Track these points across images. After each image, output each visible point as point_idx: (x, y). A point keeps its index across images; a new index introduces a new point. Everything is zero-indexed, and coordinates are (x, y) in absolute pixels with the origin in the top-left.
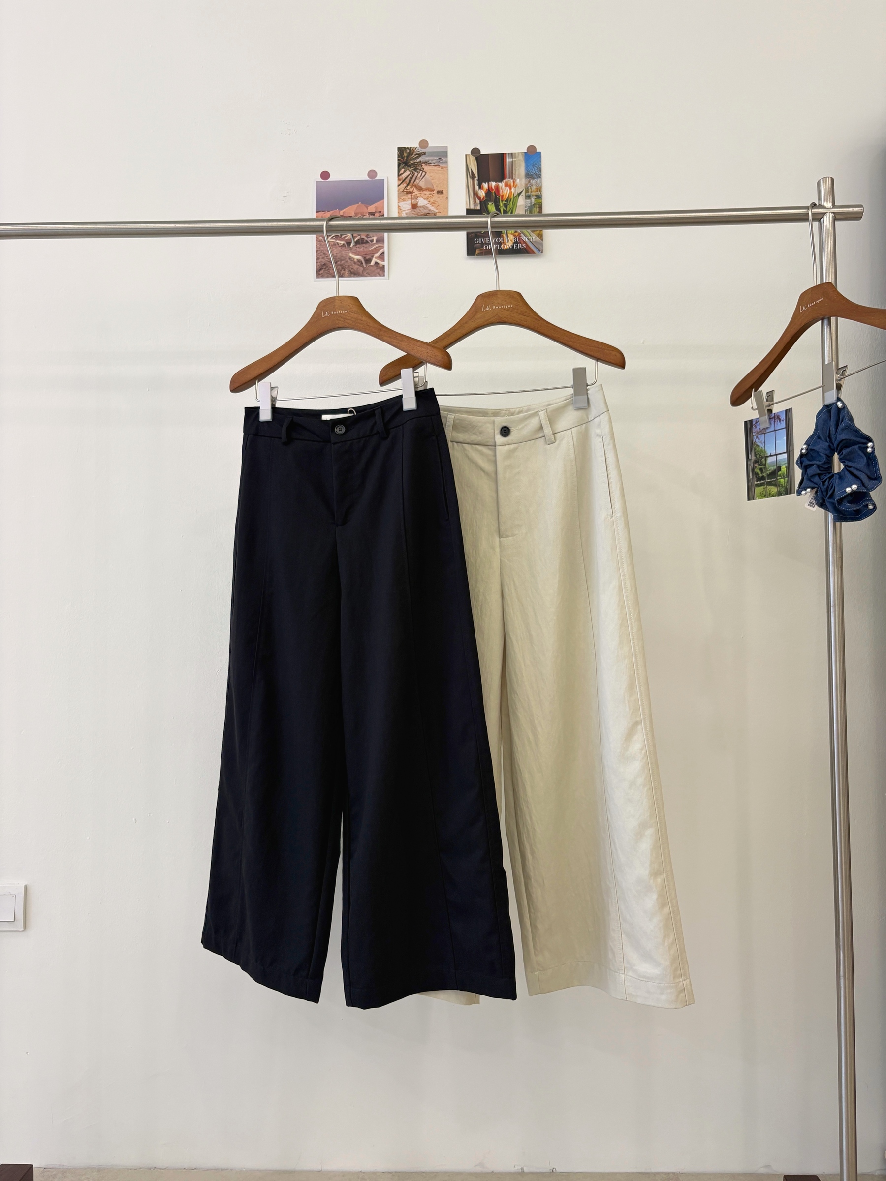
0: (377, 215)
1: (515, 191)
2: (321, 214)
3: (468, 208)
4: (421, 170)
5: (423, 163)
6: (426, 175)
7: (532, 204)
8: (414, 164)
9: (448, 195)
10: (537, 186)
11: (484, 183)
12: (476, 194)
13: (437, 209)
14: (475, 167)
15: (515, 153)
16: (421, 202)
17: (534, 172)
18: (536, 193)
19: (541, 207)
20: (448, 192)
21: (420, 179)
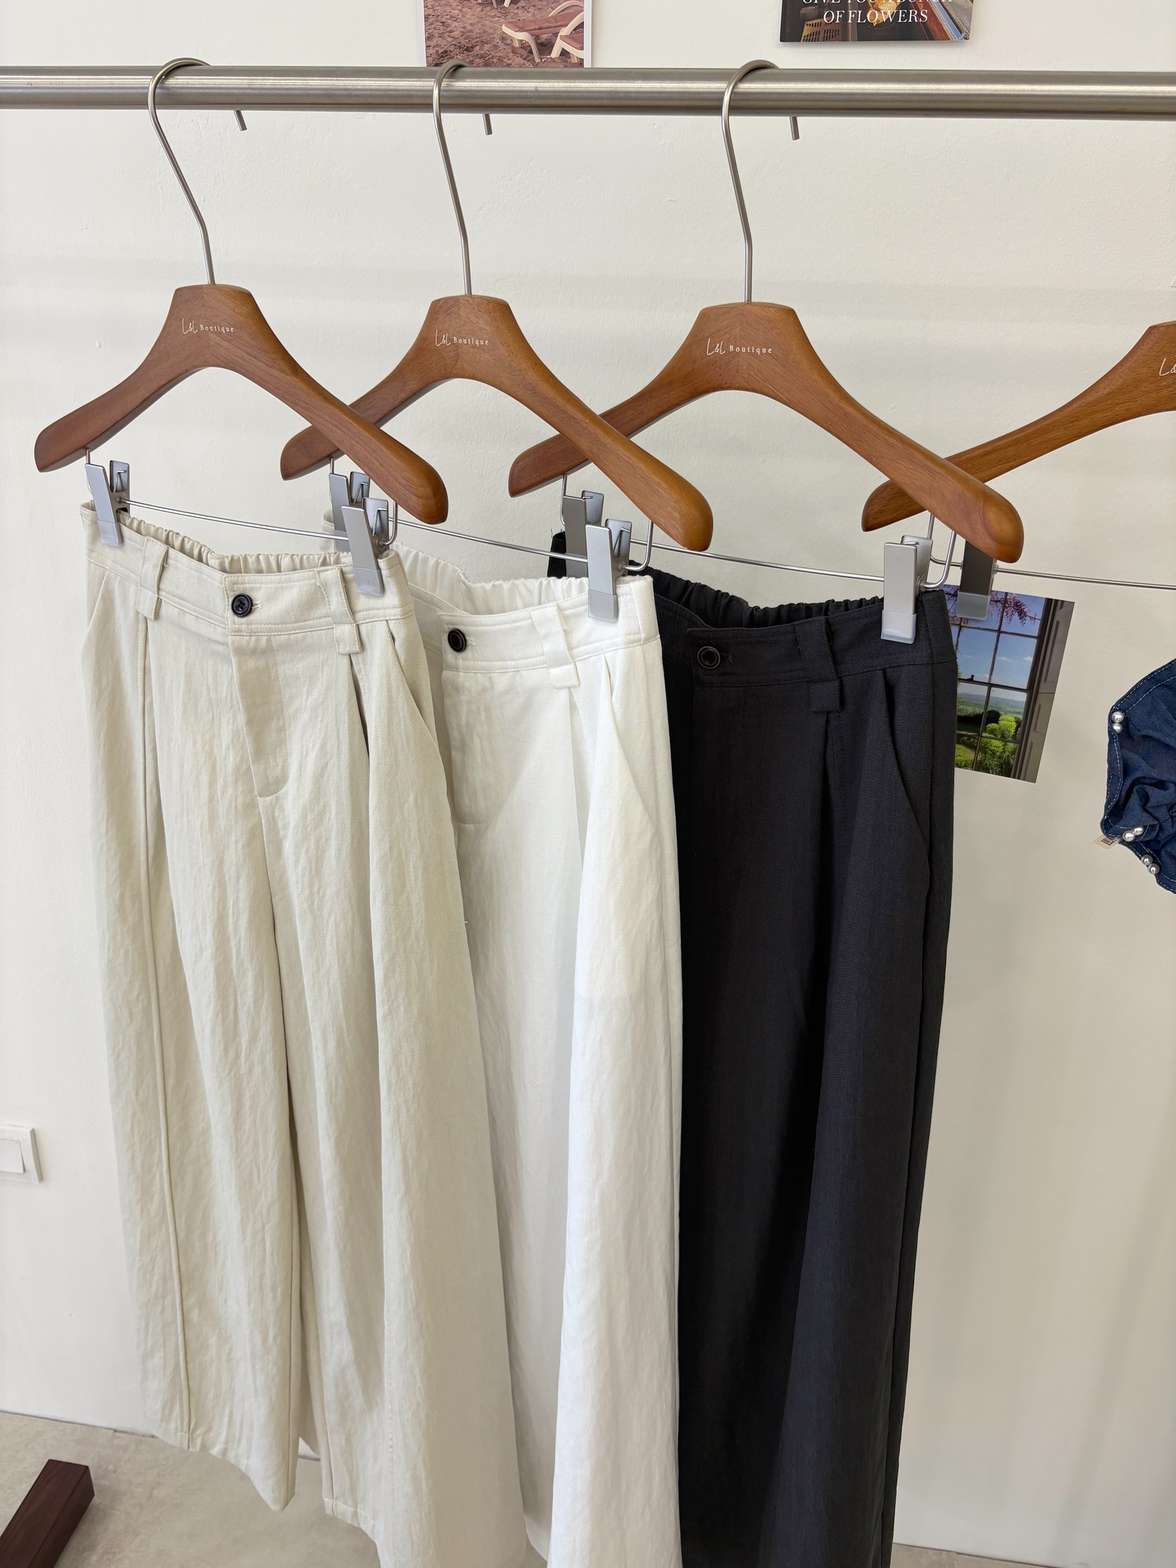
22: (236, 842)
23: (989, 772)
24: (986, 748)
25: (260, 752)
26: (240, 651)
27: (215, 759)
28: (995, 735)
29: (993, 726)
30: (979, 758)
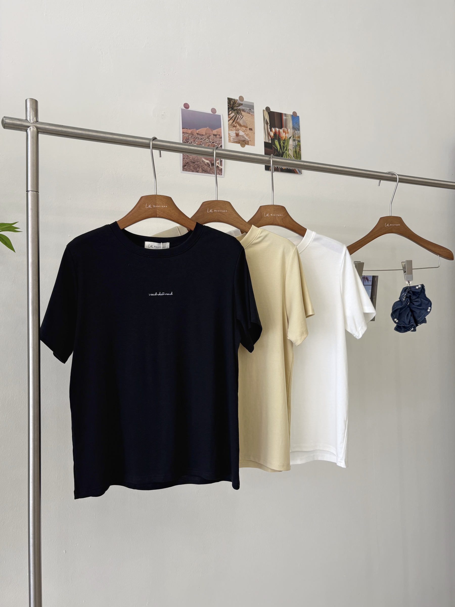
0: (218, 136)
1: (288, 135)
2: (185, 130)
3: (265, 141)
4: (240, 114)
5: (241, 110)
6: (243, 118)
7: (296, 145)
8: (236, 109)
10: (298, 135)
11: (272, 128)
12: (269, 134)
13: (249, 139)
14: (268, 118)
15: (287, 114)
16: (241, 133)
17: (296, 126)
18: (298, 139)
19: (300, 147)
20: (254, 130)
21: (240, 119)
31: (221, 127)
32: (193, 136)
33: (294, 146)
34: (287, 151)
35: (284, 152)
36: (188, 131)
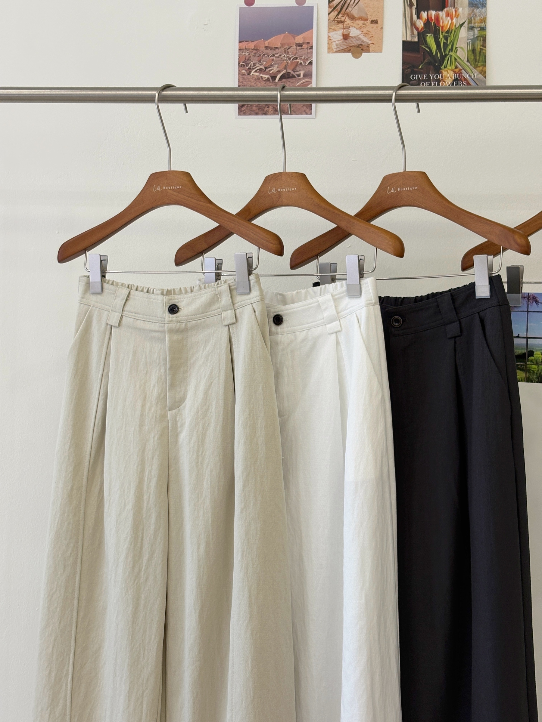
0: (305, 46)
1: (457, 21)
2: (244, 45)
3: (405, 39)
6: (359, 3)
7: (475, 36)
9: (383, 24)
10: (482, 16)
11: (422, 12)
12: (413, 24)
13: (370, 40)
16: (354, 32)
18: (481, 24)
19: (484, 40)
20: (383, 22)
21: (353, 7)
22: (154, 437)
23: (533, 382)
24: (529, 370)
25: (173, 386)
26: (171, 331)
27: (146, 393)
28: (533, 363)
29: (531, 358)
30: (527, 375)
31: (312, 28)
32: (257, 52)
33: (471, 39)
34: (452, 51)
35: (446, 55)
36: (248, 45)
